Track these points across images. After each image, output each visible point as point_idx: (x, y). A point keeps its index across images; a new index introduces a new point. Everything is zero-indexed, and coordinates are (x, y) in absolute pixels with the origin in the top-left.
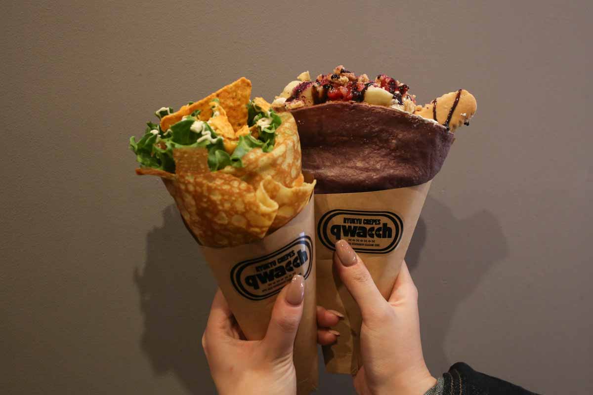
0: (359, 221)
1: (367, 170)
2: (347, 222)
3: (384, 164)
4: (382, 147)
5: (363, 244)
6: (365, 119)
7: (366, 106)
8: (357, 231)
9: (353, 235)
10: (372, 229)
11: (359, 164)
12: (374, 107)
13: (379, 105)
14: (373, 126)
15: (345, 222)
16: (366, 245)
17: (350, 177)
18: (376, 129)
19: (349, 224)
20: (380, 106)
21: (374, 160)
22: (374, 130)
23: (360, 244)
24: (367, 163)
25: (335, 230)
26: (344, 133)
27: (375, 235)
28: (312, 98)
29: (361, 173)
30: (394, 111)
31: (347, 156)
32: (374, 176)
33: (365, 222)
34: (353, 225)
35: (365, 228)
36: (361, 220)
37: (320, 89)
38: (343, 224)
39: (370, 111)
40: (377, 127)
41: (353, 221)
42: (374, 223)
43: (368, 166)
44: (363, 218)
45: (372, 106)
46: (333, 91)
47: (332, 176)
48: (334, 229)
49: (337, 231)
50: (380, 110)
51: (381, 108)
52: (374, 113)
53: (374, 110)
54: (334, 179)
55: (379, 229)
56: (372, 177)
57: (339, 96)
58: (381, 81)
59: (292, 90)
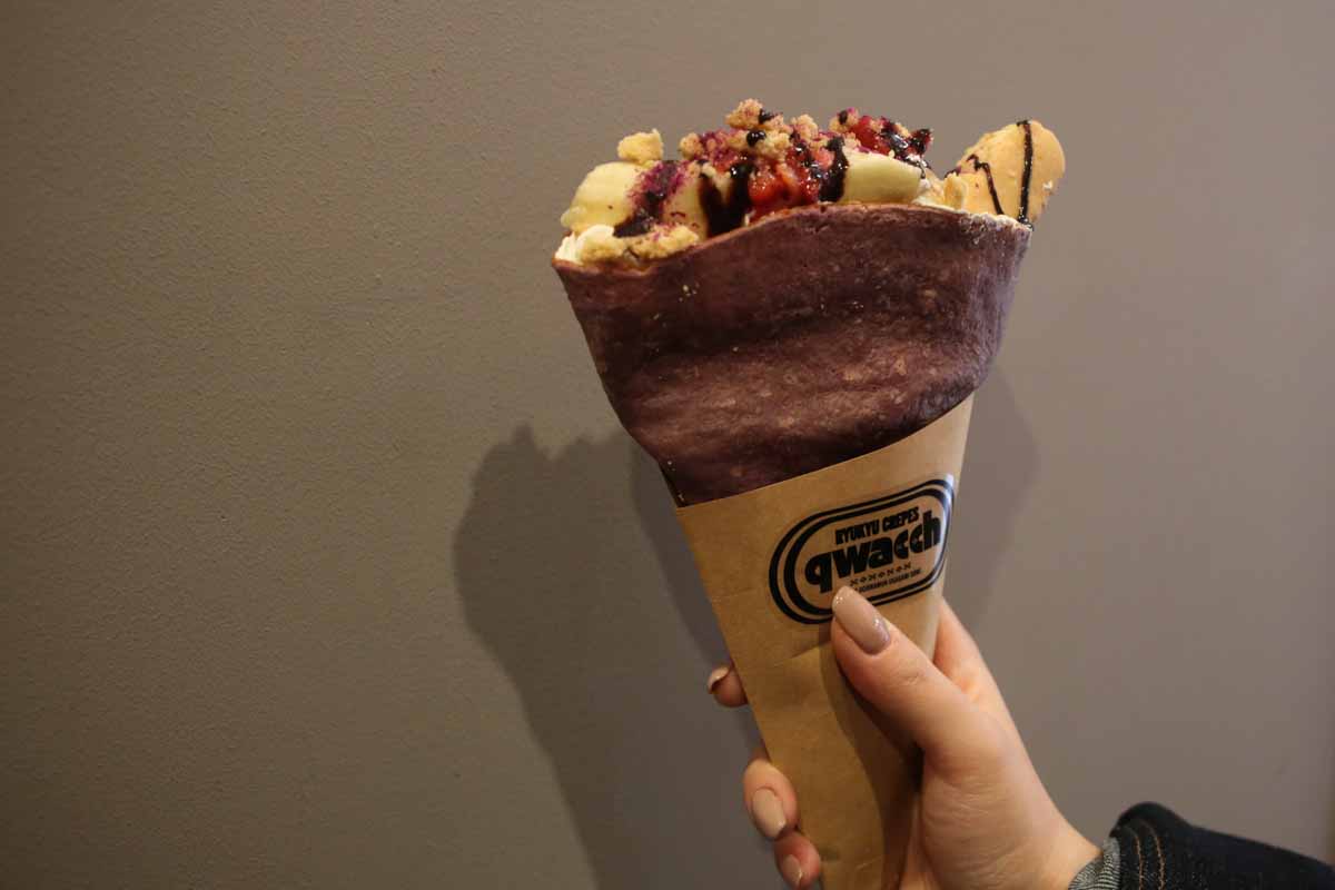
0: (873, 526)
1: (875, 384)
2: (844, 538)
3: (910, 357)
4: (899, 314)
5: (885, 583)
6: (855, 247)
7: (856, 211)
8: (870, 554)
9: (860, 569)
10: (903, 536)
11: (852, 375)
12: (878, 211)
13: (888, 202)
14: (878, 263)
15: (839, 541)
16: (893, 581)
17: (838, 415)
18: (886, 269)
19: (851, 543)
20: (892, 206)
21: (885, 352)
22: (880, 274)
23: (879, 585)
24: (870, 365)
25: (818, 571)
26: (805, 296)
27: (910, 550)
28: (700, 212)
29: (863, 398)
30: (929, 213)
31: (813, 359)
32: (896, 397)
33: (887, 524)
34: (858, 543)
35: (887, 541)
36: (878, 521)
37: (722, 181)
38: (836, 548)
39: (868, 224)
40: (887, 263)
41: (857, 532)
42: (907, 521)
43: (876, 373)
44: (880, 515)
45: (872, 207)
46: (762, 182)
47: (792, 427)
48: (814, 569)
49: (821, 573)
50: (894, 217)
51: (894, 210)
52: (879, 225)
53: (877, 218)
54: (799, 433)
55: (917, 532)
56: (894, 401)
57: (782, 195)
58: (852, 129)
59: (629, 197)
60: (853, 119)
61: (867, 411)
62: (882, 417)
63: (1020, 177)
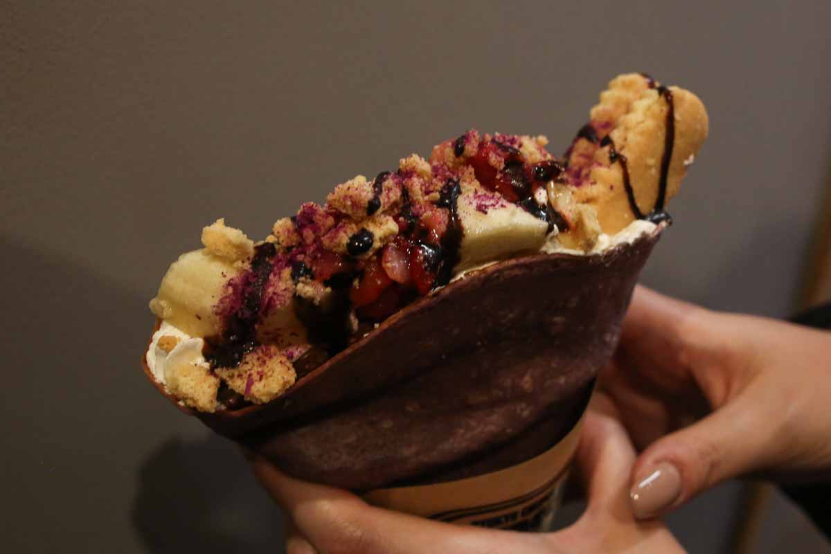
3: (537, 372)
21: (511, 372)
30: (556, 259)
32: (522, 410)
43: (502, 393)
56: (520, 415)
58: (470, 161)
59: (217, 314)
60: (471, 149)
61: (492, 428)
62: (509, 431)
63: (659, 165)
